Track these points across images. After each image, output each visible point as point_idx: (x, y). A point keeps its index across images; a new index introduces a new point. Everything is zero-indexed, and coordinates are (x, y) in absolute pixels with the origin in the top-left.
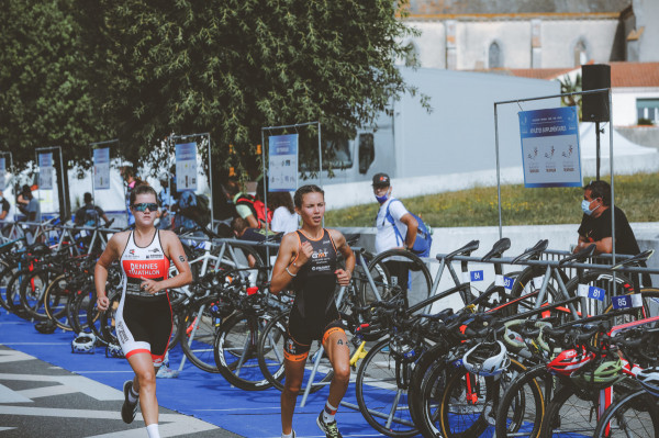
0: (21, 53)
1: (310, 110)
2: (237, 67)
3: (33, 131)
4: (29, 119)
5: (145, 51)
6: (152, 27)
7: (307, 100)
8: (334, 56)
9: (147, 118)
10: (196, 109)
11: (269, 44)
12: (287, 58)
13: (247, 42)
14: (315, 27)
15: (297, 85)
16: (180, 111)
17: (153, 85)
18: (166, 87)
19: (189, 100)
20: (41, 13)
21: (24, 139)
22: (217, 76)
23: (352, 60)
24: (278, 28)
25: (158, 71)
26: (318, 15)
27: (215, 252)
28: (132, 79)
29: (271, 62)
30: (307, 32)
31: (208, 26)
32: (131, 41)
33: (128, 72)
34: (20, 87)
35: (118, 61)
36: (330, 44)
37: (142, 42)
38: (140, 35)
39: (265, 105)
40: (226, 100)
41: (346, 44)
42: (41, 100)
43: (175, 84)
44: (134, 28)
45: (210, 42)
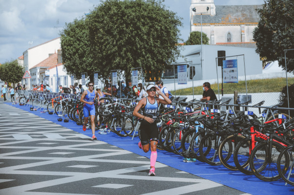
0: (79, 45)
1: (152, 62)
2: (131, 51)
3: (82, 68)
4: (81, 64)
5: (105, 46)
6: (107, 40)
7: (150, 59)
8: (158, 47)
9: (106, 65)
10: (119, 62)
11: (139, 44)
12: (145, 48)
13: (133, 44)
14: (153, 39)
15: (148, 55)
16: (115, 63)
17: (108, 56)
18: (111, 56)
19: (117, 60)
20: (85, 33)
21: (80, 70)
22: (125, 53)
23: (164, 48)
24: (142, 40)
25: (109, 52)
26: (153, 36)
27: (118, 101)
28: (102, 54)
29: (140, 49)
30: (150, 40)
31: (122, 39)
32: (102, 44)
33: (101, 52)
34: (78, 55)
35: (99, 49)
36: (157, 44)
37: (105, 44)
38: (104, 42)
39: (139, 61)
40: (128, 60)
41: (162, 44)
42: (85, 58)
43: (114, 55)
44: (103, 40)
45: (123, 44)
